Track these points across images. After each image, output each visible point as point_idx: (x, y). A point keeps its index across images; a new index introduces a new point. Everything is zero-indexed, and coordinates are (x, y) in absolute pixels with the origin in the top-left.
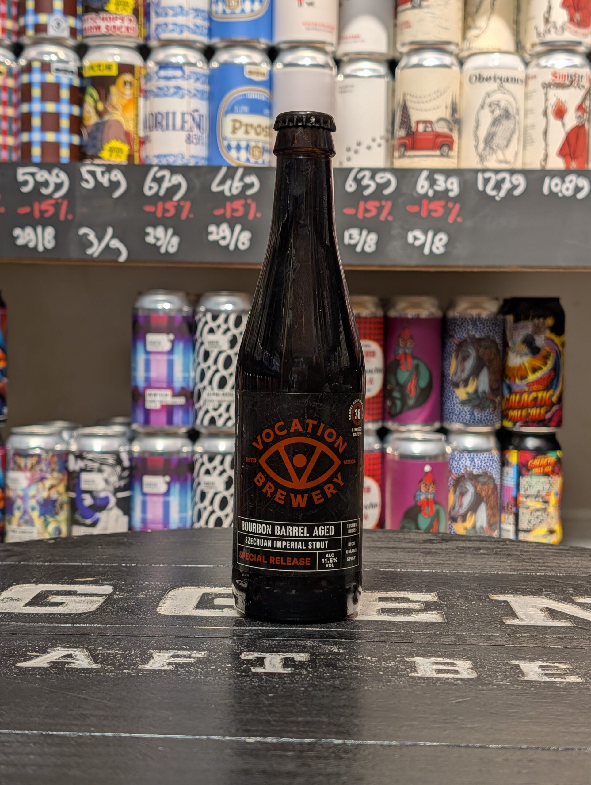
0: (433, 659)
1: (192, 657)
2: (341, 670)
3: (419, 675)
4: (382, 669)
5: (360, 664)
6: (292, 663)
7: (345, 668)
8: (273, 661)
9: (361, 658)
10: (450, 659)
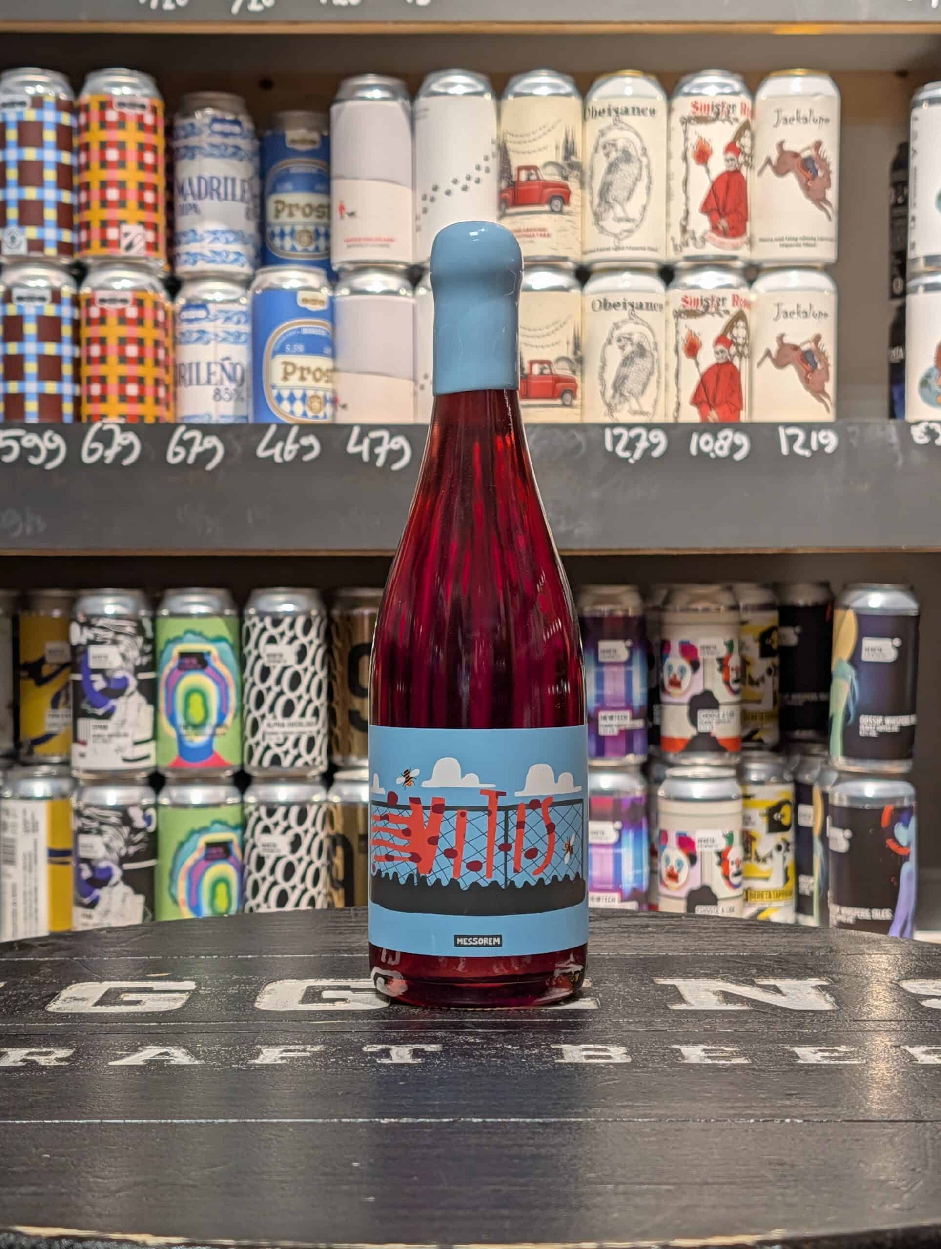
0: (583, 1046)
1: (307, 1051)
2: (478, 1059)
3: (566, 1061)
4: (525, 1057)
5: (499, 1052)
6: (422, 1054)
7: (483, 1057)
8: (401, 1053)
9: (500, 1047)
10: (602, 1045)
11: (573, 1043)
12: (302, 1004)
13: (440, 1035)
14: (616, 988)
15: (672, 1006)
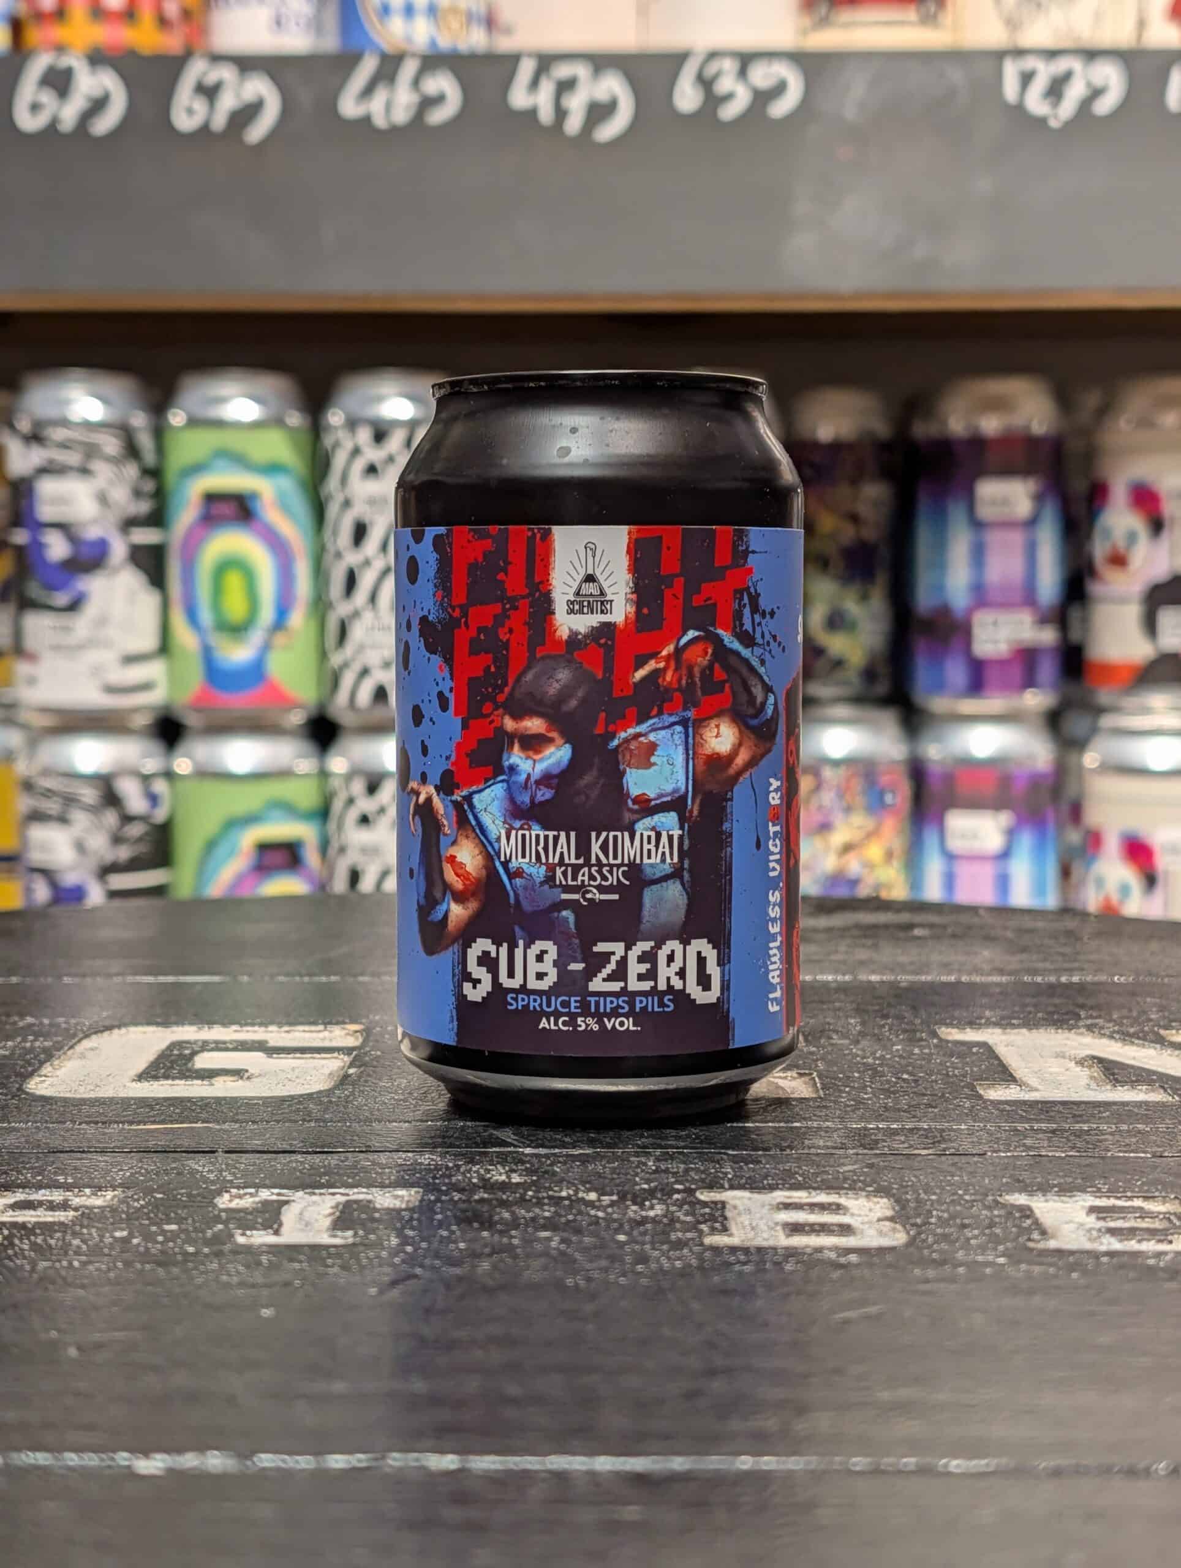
0: (780, 1196)
1: (70, 1207)
2: (504, 1233)
3: (735, 1241)
4: (627, 1227)
5: (563, 1213)
6: (364, 1216)
7: (516, 1227)
8: (311, 1213)
9: (568, 1198)
10: (828, 1194)
11: (753, 1185)
12: (139, 1081)
13: (426, 1162)
14: (854, 1050)
15: (988, 1091)
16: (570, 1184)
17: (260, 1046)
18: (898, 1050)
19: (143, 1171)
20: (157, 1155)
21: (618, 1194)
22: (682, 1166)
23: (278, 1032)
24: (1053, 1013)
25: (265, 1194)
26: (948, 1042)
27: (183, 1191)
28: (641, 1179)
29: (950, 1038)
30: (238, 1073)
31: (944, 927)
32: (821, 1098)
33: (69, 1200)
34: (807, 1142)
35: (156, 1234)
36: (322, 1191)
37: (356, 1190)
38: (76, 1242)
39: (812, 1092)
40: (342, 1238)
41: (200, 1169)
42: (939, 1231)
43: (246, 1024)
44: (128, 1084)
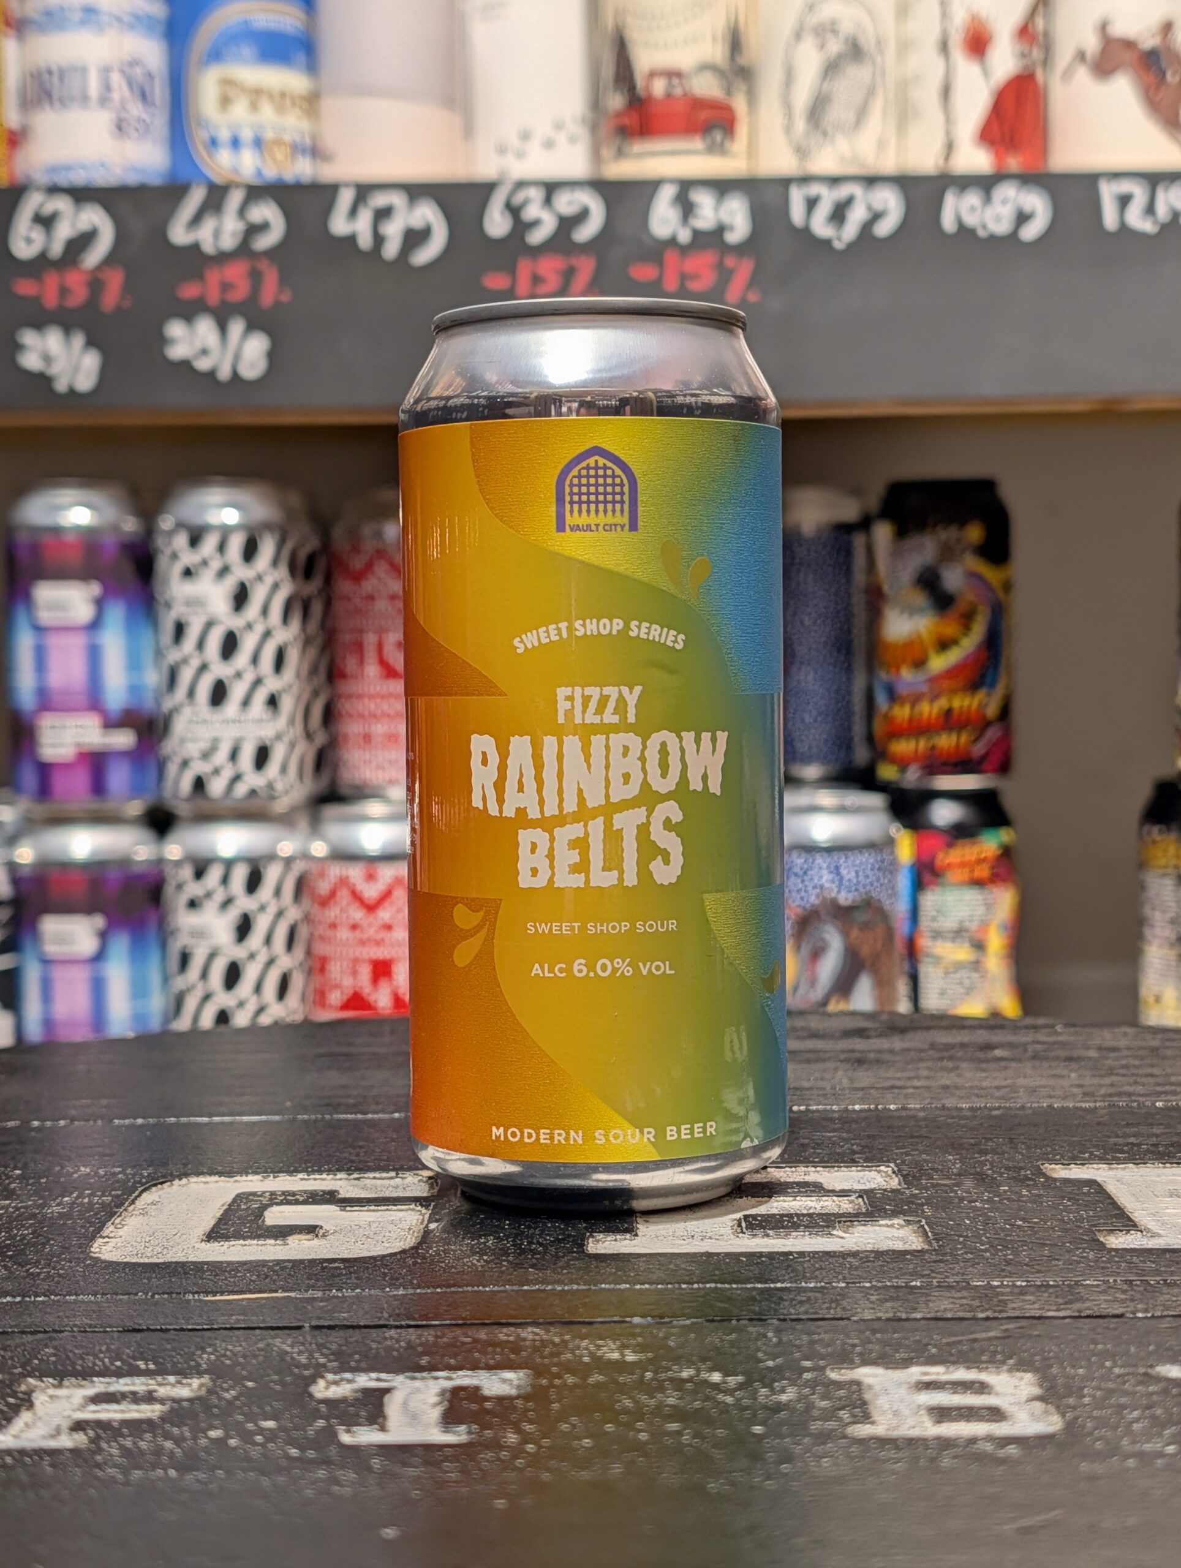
0: (916, 1372)
2: (629, 1426)
3: (879, 1428)
4: (761, 1415)
5: (688, 1398)
6: (474, 1407)
8: (415, 1403)
9: (690, 1380)
10: (968, 1368)
11: (885, 1360)
12: (208, 1241)
13: (531, 1337)
14: (959, 1192)
15: (1108, 1238)
16: (690, 1363)
17: (330, 1198)
18: (1005, 1191)
19: (228, 1353)
20: (242, 1331)
21: (743, 1374)
22: (805, 1337)
23: (346, 1179)
24: (1156, 1145)
25: (365, 1381)
26: (1055, 1180)
27: (275, 1377)
28: (766, 1353)
29: (1055, 1175)
30: (311, 1230)
31: (1024, 1046)
32: (935, 1250)
33: (150, 1392)
34: (931, 1305)
35: (252, 1434)
36: (425, 1374)
37: (460, 1373)
38: (169, 1445)
39: (923, 1242)
40: (455, 1433)
41: (288, 1349)
42: (1095, 1413)
43: (314, 1172)
44: (197, 1245)
